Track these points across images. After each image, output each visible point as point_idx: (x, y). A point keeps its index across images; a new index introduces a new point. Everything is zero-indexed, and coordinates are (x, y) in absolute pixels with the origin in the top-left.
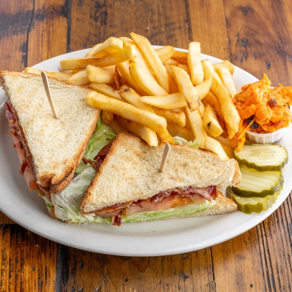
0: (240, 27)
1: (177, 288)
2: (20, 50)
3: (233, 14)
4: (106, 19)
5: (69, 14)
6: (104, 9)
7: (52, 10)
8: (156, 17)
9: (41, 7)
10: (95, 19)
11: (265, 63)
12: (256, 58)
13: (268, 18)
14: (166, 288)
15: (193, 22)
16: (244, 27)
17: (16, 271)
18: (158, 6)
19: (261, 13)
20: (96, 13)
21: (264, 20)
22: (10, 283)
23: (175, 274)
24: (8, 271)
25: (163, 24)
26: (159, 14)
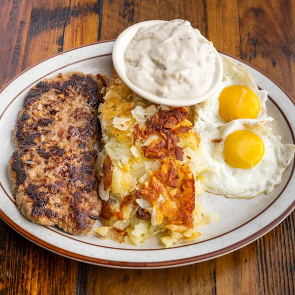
0: (251, 28)
2: (57, 44)
3: (246, 15)
4: (133, 17)
5: (101, 11)
6: (131, 7)
7: (86, 7)
9: (76, 4)
10: (123, 17)
11: (271, 61)
12: (263, 56)
13: (277, 19)
15: (209, 21)
16: (255, 27)
18: (179, 6)
19: (271, 14)
20: (124, 10)
21: (273, 21)
26: (180, 13)
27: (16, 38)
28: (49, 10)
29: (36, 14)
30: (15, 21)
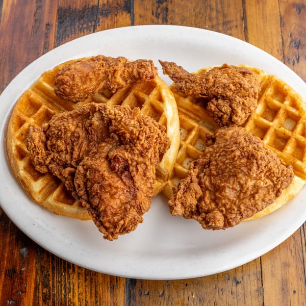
0: (293, 27)
1: (230, 293)
3: (287, 12)
4: (167, 16)
5: (132, 10)
6: (164, 4)
7: (116, 5)
8: (214, 14)
9: (105, 2)
10: (156, 16)
14: (221, 292)
15: (249, 20)
16: (297, 27)
17: (91, 274)
18: (216, 2)
20: (157, 8)
22: (86, 286)
23: (229, 279)
24: (84, 275)
25: (221, 22)
26: (217, 11)
27: (43, 44)
28: (76, 9)
29: (62, 15)
30: (40, 23)
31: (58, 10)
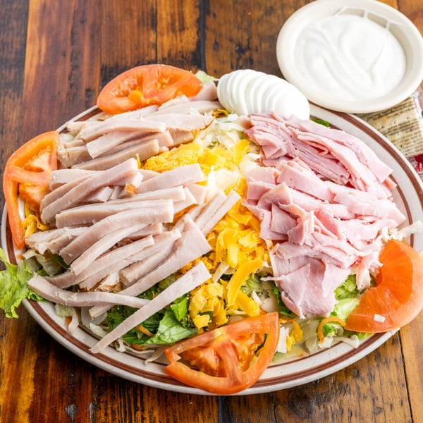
31: (102, 70)
